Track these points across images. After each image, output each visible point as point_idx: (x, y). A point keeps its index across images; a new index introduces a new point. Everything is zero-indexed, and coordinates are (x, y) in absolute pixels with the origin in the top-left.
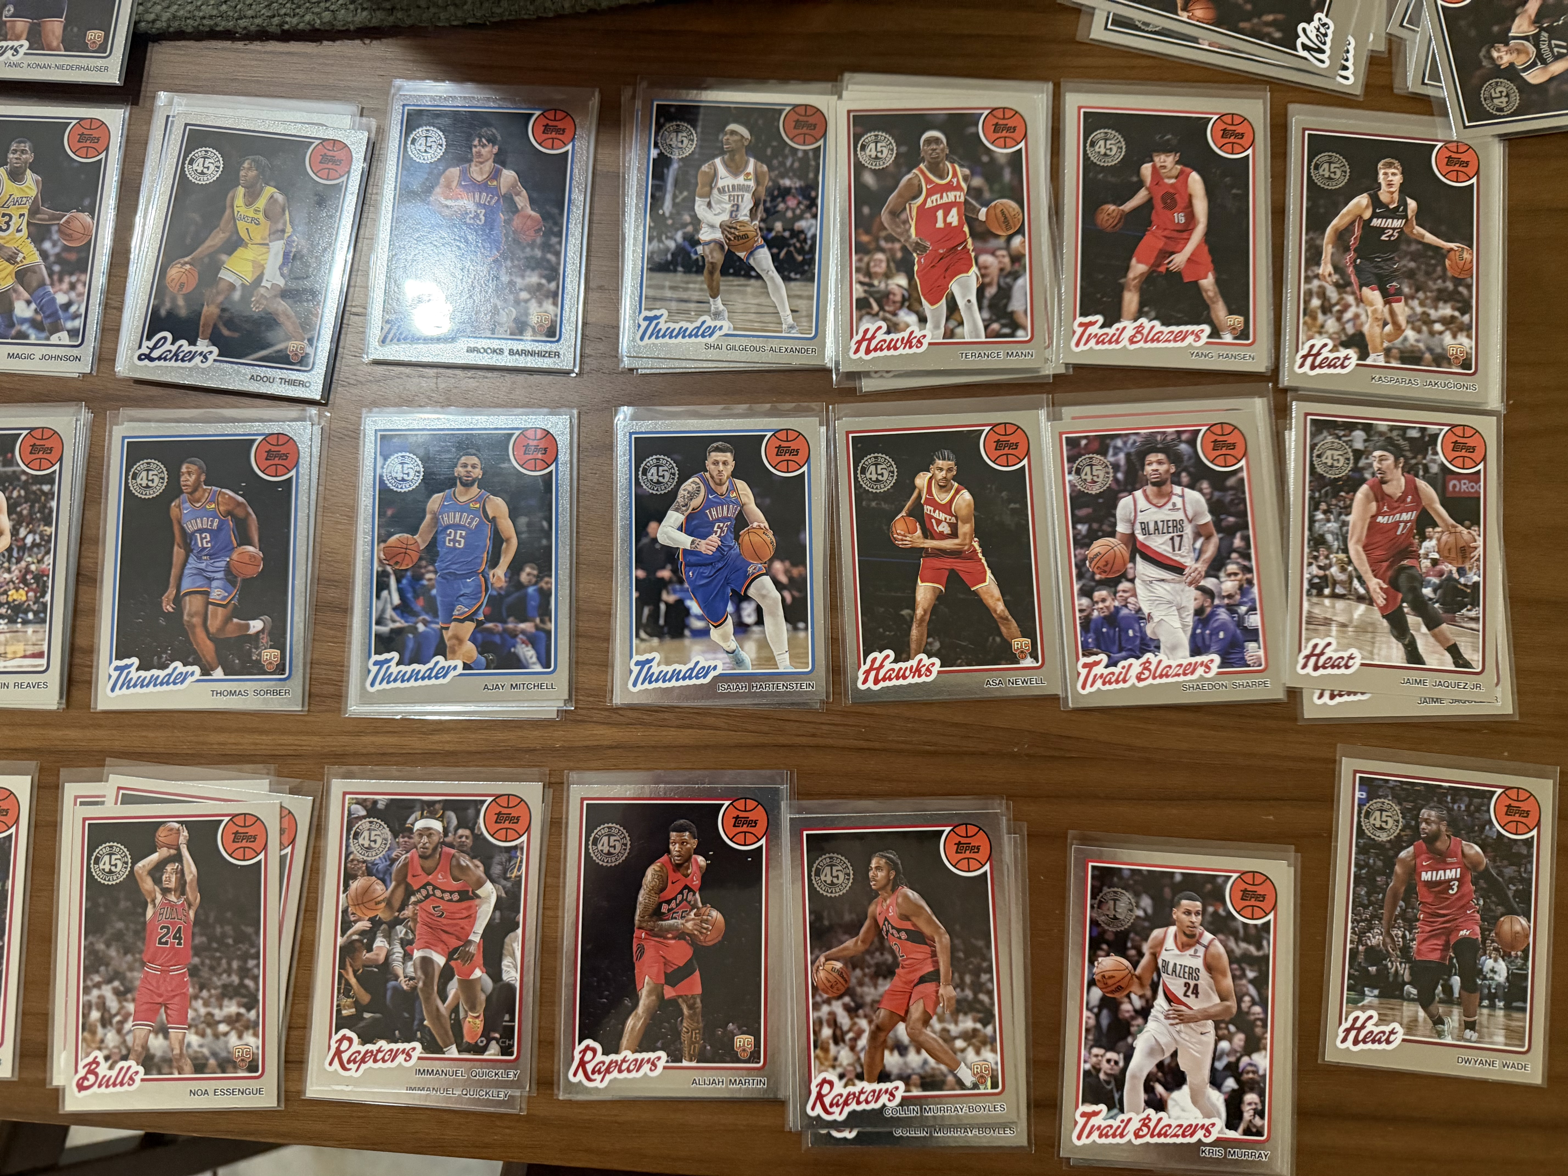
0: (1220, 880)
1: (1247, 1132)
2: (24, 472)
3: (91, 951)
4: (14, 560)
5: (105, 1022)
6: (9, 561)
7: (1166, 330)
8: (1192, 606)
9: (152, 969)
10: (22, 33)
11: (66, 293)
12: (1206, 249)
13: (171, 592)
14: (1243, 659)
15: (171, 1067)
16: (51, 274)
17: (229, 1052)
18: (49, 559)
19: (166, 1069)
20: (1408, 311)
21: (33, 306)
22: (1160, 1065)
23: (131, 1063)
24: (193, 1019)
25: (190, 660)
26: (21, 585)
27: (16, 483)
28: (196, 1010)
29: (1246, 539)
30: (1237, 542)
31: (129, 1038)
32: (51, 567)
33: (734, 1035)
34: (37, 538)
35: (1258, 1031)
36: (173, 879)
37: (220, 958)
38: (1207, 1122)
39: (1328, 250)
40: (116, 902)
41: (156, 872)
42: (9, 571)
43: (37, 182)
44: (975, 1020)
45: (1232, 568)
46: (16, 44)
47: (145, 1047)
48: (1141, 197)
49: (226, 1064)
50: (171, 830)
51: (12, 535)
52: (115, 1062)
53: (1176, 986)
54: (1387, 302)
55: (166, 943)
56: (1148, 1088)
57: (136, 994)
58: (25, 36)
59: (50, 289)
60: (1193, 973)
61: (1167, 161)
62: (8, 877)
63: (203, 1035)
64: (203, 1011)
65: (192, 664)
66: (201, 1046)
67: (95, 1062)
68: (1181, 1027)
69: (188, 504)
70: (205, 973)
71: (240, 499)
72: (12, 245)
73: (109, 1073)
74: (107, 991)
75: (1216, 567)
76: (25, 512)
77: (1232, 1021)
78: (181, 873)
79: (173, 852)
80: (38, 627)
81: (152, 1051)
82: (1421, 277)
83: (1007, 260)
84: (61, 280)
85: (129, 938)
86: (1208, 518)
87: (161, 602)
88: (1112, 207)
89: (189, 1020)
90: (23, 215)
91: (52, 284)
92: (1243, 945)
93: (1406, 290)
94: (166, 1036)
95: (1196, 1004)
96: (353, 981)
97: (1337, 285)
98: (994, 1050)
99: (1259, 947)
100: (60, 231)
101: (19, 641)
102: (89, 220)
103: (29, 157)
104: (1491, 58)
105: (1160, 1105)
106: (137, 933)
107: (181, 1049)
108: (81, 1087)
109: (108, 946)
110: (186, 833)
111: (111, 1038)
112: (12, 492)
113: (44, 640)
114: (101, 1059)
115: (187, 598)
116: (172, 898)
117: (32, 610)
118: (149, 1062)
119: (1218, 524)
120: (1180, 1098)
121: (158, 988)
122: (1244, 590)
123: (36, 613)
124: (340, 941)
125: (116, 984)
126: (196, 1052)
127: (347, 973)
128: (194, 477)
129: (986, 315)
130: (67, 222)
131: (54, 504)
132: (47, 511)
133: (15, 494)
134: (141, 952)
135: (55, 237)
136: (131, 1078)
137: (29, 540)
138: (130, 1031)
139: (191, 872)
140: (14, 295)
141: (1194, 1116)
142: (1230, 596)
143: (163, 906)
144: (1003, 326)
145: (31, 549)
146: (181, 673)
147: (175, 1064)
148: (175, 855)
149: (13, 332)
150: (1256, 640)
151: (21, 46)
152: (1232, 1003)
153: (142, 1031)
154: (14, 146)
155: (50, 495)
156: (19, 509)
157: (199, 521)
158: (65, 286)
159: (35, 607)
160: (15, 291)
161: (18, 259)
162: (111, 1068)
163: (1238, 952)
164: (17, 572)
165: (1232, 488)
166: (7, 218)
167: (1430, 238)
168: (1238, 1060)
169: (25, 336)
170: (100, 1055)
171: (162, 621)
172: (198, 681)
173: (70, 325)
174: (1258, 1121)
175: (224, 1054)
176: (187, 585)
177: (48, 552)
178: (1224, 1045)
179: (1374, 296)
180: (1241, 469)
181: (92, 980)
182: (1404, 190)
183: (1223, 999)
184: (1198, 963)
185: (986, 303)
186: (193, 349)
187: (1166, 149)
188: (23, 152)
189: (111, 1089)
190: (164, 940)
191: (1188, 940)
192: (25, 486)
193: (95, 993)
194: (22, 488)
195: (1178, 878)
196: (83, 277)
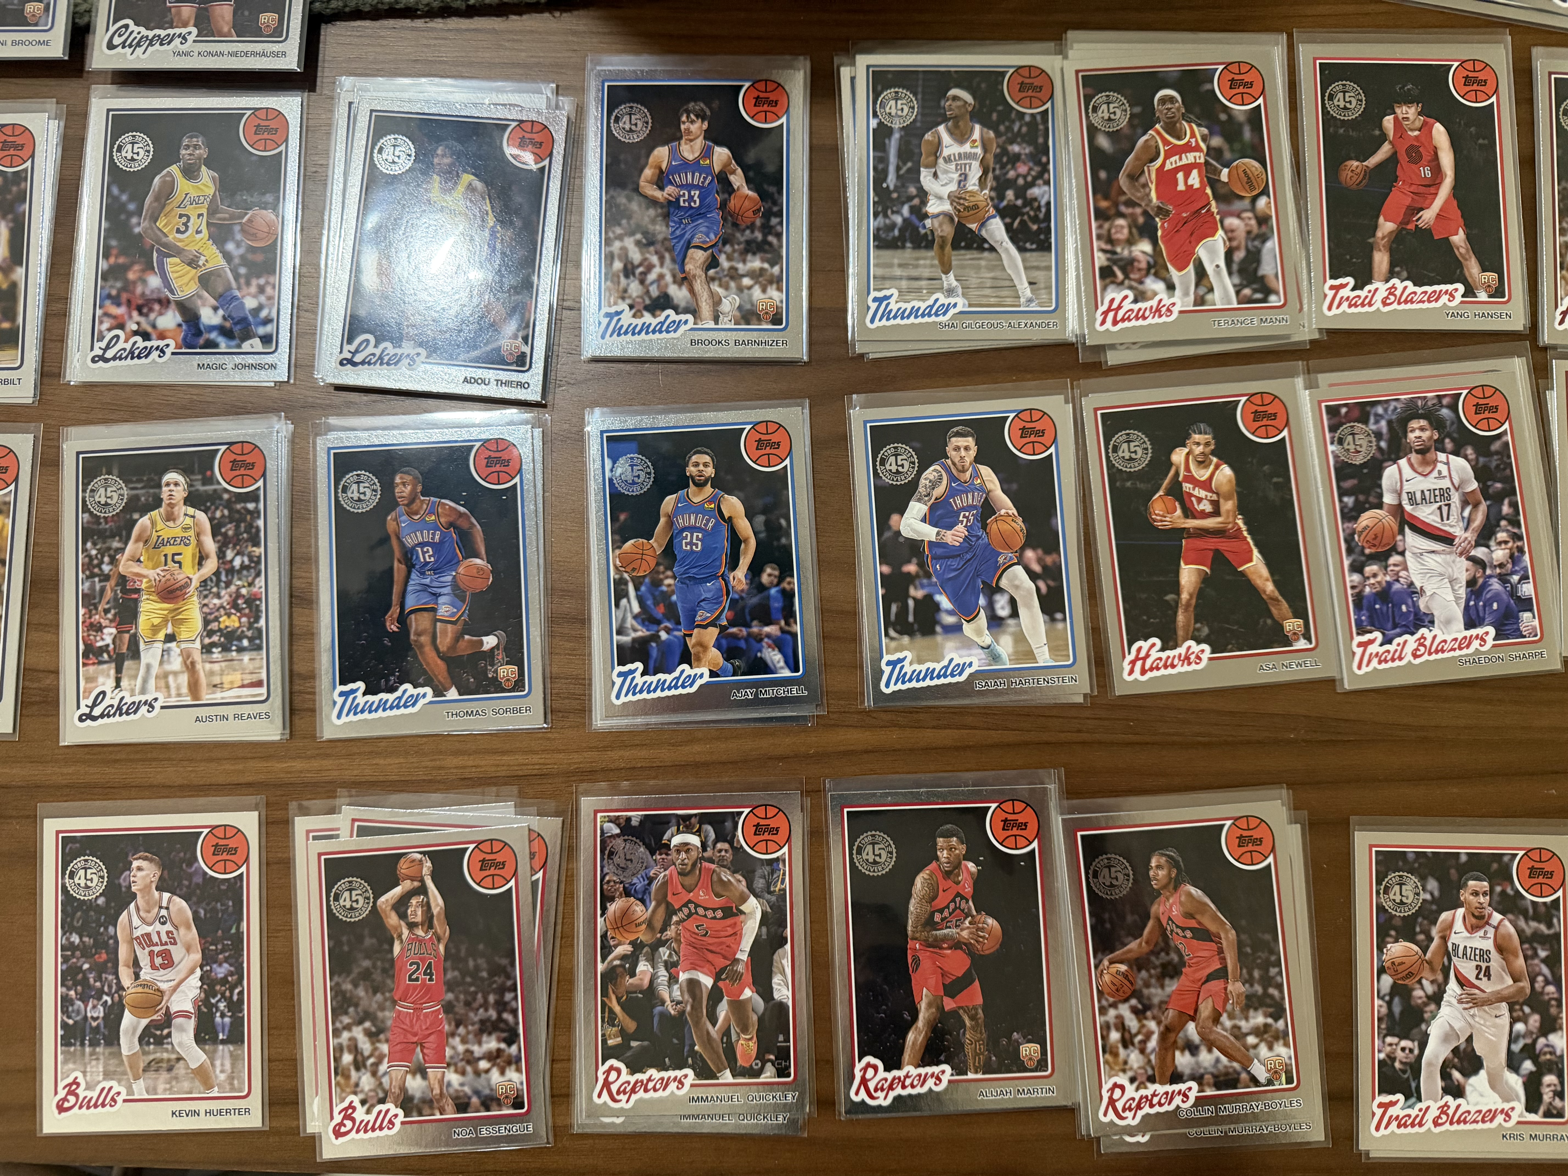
0: (1506, 859)
1: (1548, 1114)
2: (226, 490)
3: (337, 991)
4: (223, 585)
5: (359, 1065)
6: (217, 585)
7: (1419, 290)
8: (1463, 577)
9: (405, 1008)
10: (189, 18)
11: (255, 296)
12: (1455, 203)
13: (395, 611)
14: (1518, 629)
15: (432, 1107)
16: (237, 277)
17: (492, 1090)
18: (260, 582)
19: (426, 1110)
21: (221, 312)
22: (1455, 1051)
23: (390, 1106)
24: (452, 1057)
25: (421, 681)
26: (233, 611)
27: (218, 502)
28: (454, 1048)
29: (1514, 505)
30: (1506, 509)
31: (385, 1081)
32: (263, 590)
33: (1019, 1044)
34: (246, 560)
36: (419, 913)
37: (476, 993)
38: (1507, 1106)
40: (360, 939)
41: (401, 906)
42: (218, 596)
43: (213, 178)
44: (1266, 1015)
45: (1501, 536)
46: (184, 31)
47: (403, 1089)
48: (1385, 150)
49: (488, 1102)
50: (414, 861)
51: (219, 558)
52: (373, 1106)
53: (1468, 969)
55: (417, 979)
56: (1445, 1075)
57: (389, 1034)
58: (192, 22)
59: (237, 293)
60: (1484, 955)
61: (1409, 112)
62: (242, 919)
63: (463, 1073)
64: (461, 1048)
65: (422, 686)
66: (462, 1085)
67: (351, 1106)
68: (1475, 1011)
69: (405, 517)
70: (460, 1009)
71: (462, 509)
72: (192, 248)
73: (367, 1118)
74: (358, 1033)
75: (1485, 536)
76: (230, 533)
77: (1527, 1002)
78: (427, 907)
79: (416, 884)
80: (254, 654)
81: (410, 1092)
83: (1253, 222)
84: (248, 284)
85: (377, 976)
86: (1474, 485)
87: (385, 621)
88: (1356, 163)
89: (447, 1059)
90: (202, 215)
91: (239, 288)
92: (1534, 924)
94: (424, 1076)
95: (1489, 987)
96: (617, 1009)
98: (1286, 1045)
99: (1550, 925)
100: (243, 231)
101: (235, 670)
102: (274, 217)
103: (203, 152)
105: (1458, 1092)
106: (385, 971)
107: (441, 1090)
108: (338, 1134)
109: (356, 986)
110: (429, 864)
111: (366, 1081)
112: (214, 512)
113: (261, 668)
114: (357, 1104)
115: (413, 616)
116: (420, 932)
117: (247, 637)
118: (407, 1103)
119: (1484, 490)
120: (1477, 1084)
121: (412, 1026)
122: (1515, 558)
123: (251, 640)
124: (600, 967)
125: (367, 1024)
126: (457, 1091)
127: (611, 1001)
128: (409, 488)
129: (1237, 280)
130: (250, 220)
131: (261, 523)
132: (254, 530)
133: (218, 514)
134: (391, 991)
135: (239, 237)
136: (390, 1122)
137: (237, 563)
138: (385, 1073)
139: (438, 905)
140: (199, 302)
141: (1493, 1101)
142: (1501, 566)
143: (411, 941)
144: (1255, 291)
145: (239, 572)
146: (412, 696)
147: (435, 1104)
148: (419, 888)
149: (201, 341)
150: (1531, 610)
151: (190, 33)
152: (1525, 984)
153: (398, 1072)
154: (186, 141)
155: (256, 513)
156: (223, 530)
157: (418, 534)
158: (253, 289)
159: (249, 634)
160: (200, 297)
161: (201, 263)
162: (368, 1112)
163: (1528, 932)
164: (227, 597)
165: (1497, 453)
166: (184, 219)
169: (215, 345)
170: (356, 1100)
171: (386, 642)
172: (431, 703)
173: (261, 331)
174: (1557, 1103)
175: (487, 1092)
176: (411, 602)
177: (258, 574)
178: (1520, 1027)
180: (1505, 432)
181: (341, 1022)
183: (1515, 980)
184: (1488, 944)
185: (1235, 267)
186: (399, 351)
187: (1408, 100)
188: (196, 147)
189: (370, 1134)
190: (414, 977)
191: (1477, 922)
192: (228, 505)
193: (346, 1035)
194: (225, 507)
195: (1464, 858)
196: (271, 280)
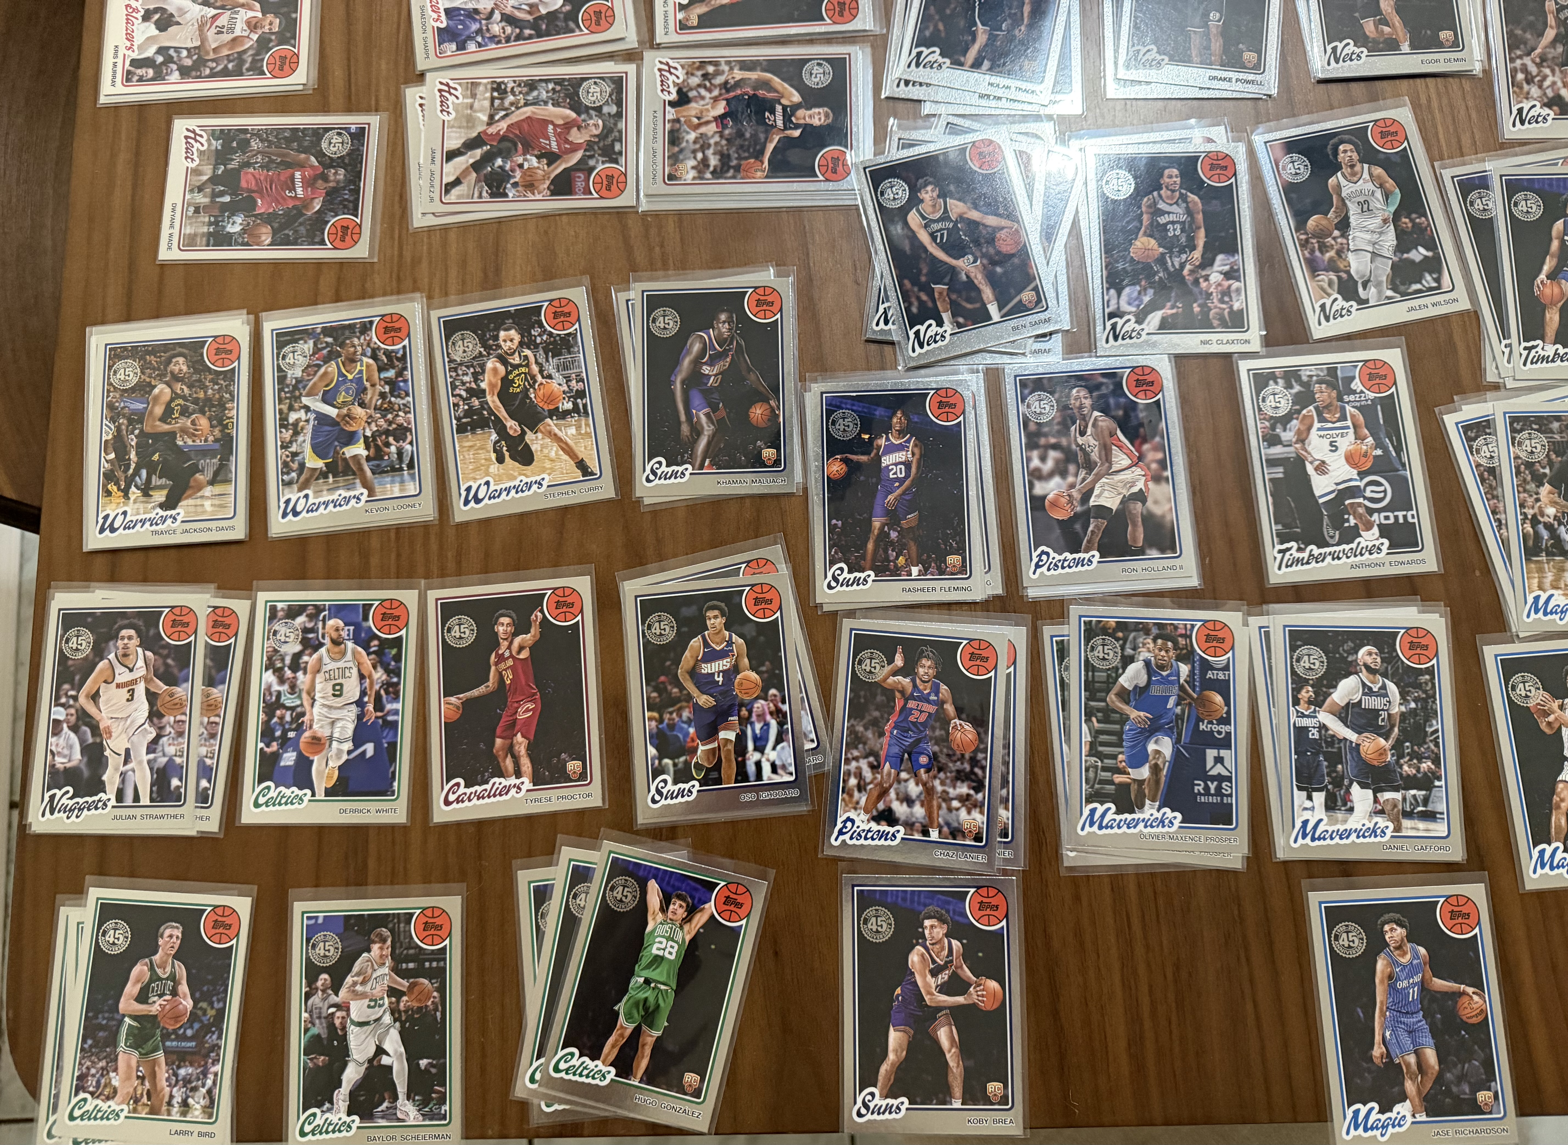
0: (293, 42)
1: (129, 72)
8: (480, 6)
14: (444, 42)
20: (710, 134)
22: (172, 15)
29: (530, 37)
35: (194, 73)
39: (753, 75)
45: (509, 30)
53: (223, 21)
54: (716, 119)
56: (156, 10)
60: (231, 30)
68: (196, 26)
77: (200, 57)
82: (738, 142)
86: (543, 11)
92: (250, 59)
93: (727, 132)
95: (211, 34)
97: (726, 82)
99: (248, 70)
104: (926, 186)
122: (494, 39)
150: (458, 49)
152: (212, 56)
165: (567, 26)
167: (770, 147)
168: (174, 63)
178: (184, 53)
179: (721, 108)
180: (581, 30)
182: (807, 128)
183: (214, 50)
184: (238, 32)
191: (252, 25)
195: (294, 16)
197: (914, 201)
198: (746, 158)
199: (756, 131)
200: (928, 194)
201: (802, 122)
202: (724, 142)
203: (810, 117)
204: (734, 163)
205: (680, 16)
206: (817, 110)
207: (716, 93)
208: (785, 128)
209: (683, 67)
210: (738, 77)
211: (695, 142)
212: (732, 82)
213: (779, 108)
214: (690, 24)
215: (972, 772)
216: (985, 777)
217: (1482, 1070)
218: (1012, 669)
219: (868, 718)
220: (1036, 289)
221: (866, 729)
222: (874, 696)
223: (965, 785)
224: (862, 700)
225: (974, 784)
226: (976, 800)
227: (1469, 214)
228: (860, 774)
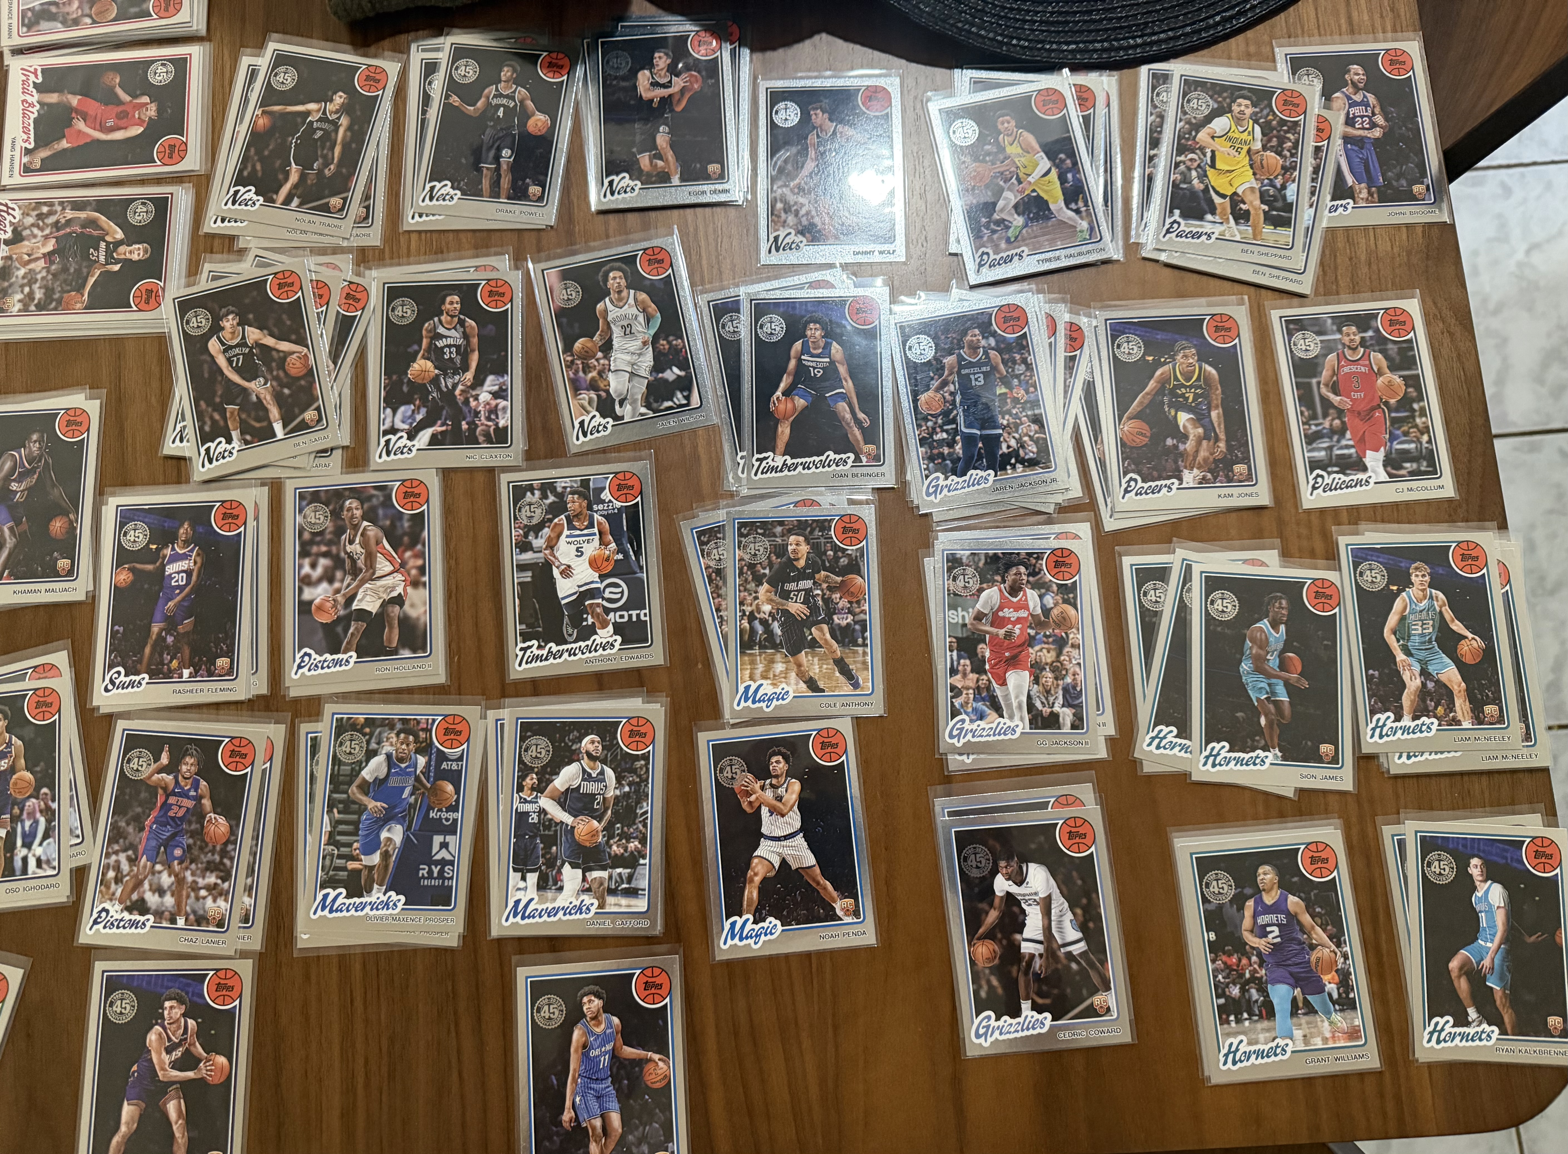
20: (38, 270)
39: (83, 215)
54: (44, 255)
82: (62, 277)
93: (53, 267)
97: (58, 222)
104: (227, 315)
167: (91, 281)
179: (50, 246)
182: (127, 262)
197: (216, 329)
198: (69, 292)
199: (80, 266)
200: (229, 322)
201: (123, 257)
202: (50, 277)
203: (130, 252)
204: (57, 296)
205: (25, 160)
206: (137, 246)
207: (47, 231)
208: (107, 264)
209: (20, 208)
210: (69, 217)
211: (23, 278)
212: (63, 221)
213: (103, 245)
214: (33, 167)
215: (221, 863)
216: (232, 867)
217: (661, 1132)
218: (268, 765)
219: (130, 814)
220: (318, 409)
221: (128, 824)
222: (138, 793)
223: (214, 875)
224: (127, 797)
225: (222, 874)
226: (222, 889)
227: (720, 335)
228: (119, 867)
